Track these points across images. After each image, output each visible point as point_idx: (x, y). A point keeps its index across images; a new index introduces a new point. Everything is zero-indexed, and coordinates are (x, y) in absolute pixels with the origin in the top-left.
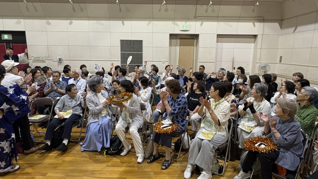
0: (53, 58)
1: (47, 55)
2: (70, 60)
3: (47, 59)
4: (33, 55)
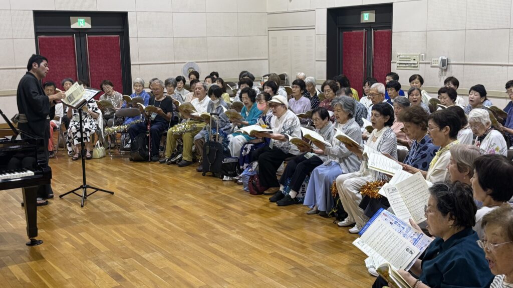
0: (433, 59)
1: (422, 53)
2: (464, 64)
3: (421, 62)
4: (399, 54)
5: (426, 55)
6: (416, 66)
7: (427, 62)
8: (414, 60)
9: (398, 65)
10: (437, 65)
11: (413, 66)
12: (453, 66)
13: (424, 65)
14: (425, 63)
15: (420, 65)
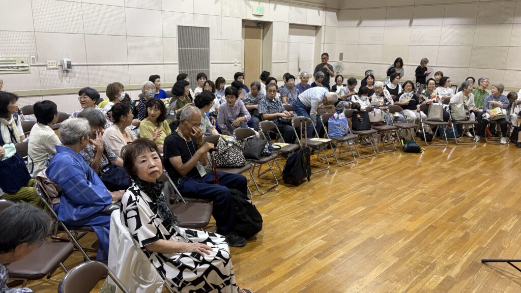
0: (48, 61)
1: (30, 56)
2: (87, 65)
3: (31, 64)
5: (37, 56)
6: (26, 69)
7: (40, 64)
8: (23, 62)
10: (55, 67)
11: (20, 69)
12: (76, 67)
13: (38, 67)
14: (39, 66)
15: (32, 68)
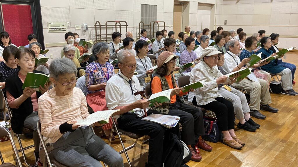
0: (76, 25)
1: (67, 22)
4: (49, 22)
5: (70, 22)
6: (65, 30)
7: (71, 27)
8: (63, 26)
9: (50, 30)
10: (79, 28)
11: (62, 30)
13: (70, 29)
15: (67, 29)
